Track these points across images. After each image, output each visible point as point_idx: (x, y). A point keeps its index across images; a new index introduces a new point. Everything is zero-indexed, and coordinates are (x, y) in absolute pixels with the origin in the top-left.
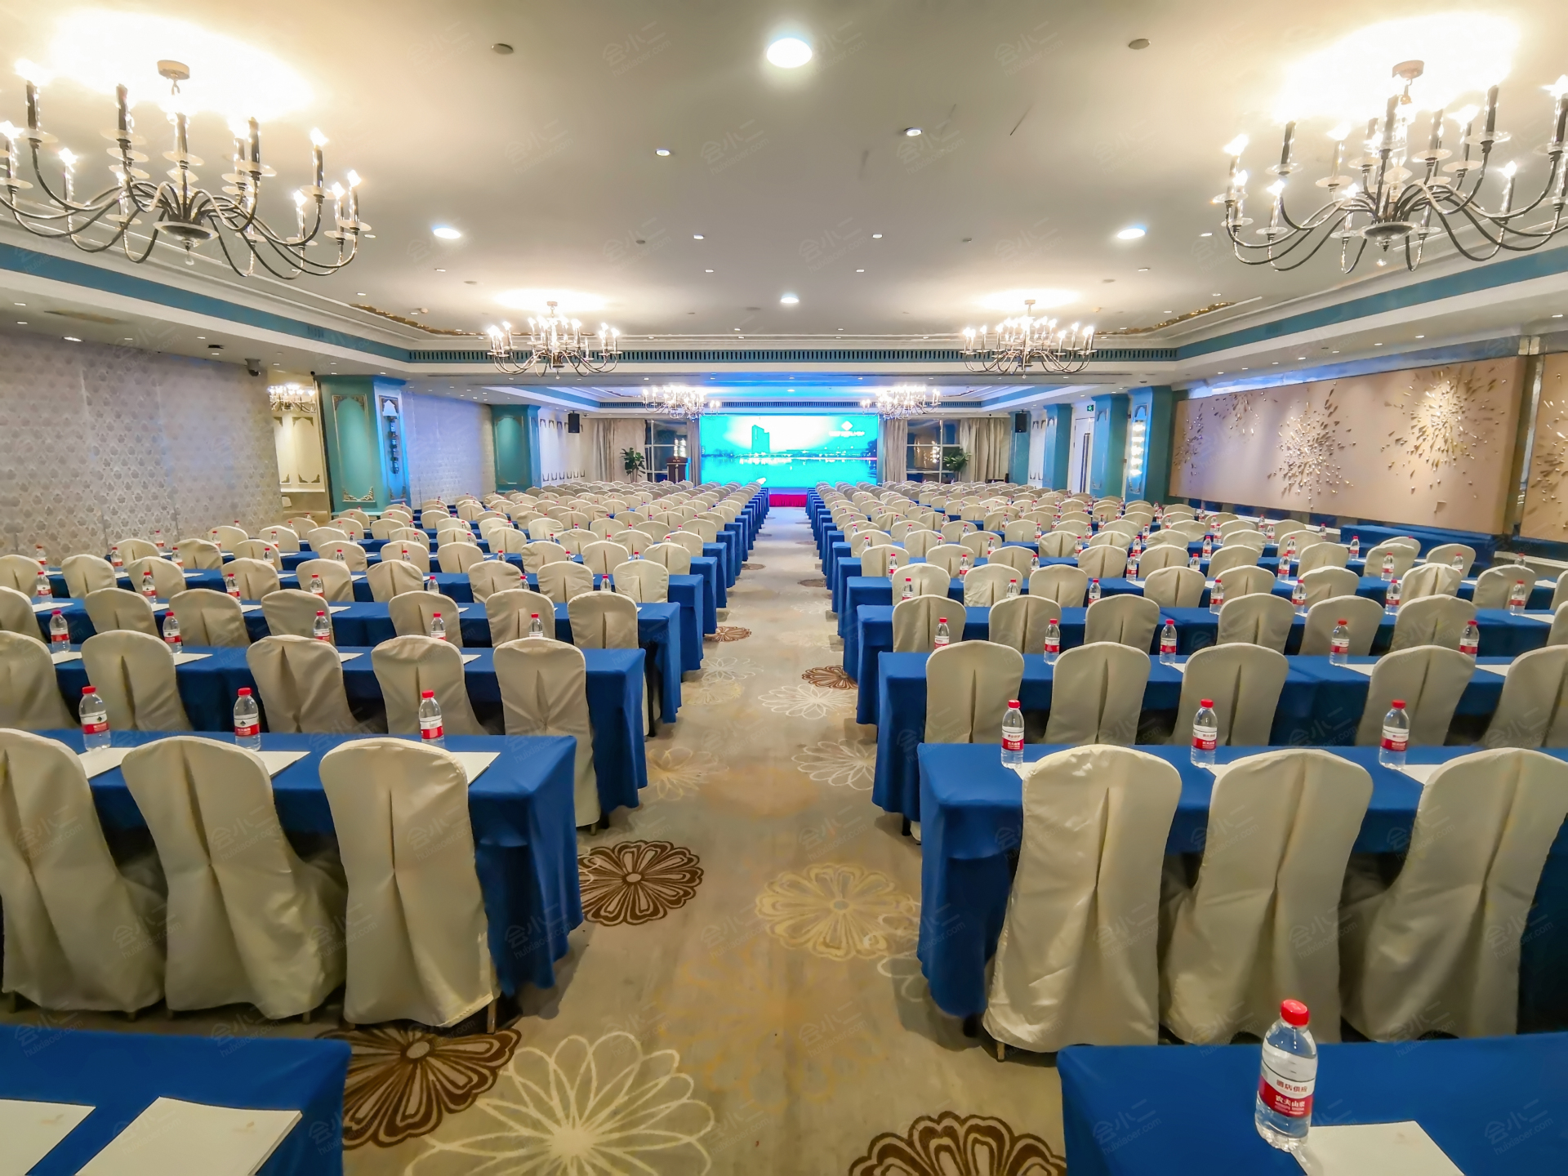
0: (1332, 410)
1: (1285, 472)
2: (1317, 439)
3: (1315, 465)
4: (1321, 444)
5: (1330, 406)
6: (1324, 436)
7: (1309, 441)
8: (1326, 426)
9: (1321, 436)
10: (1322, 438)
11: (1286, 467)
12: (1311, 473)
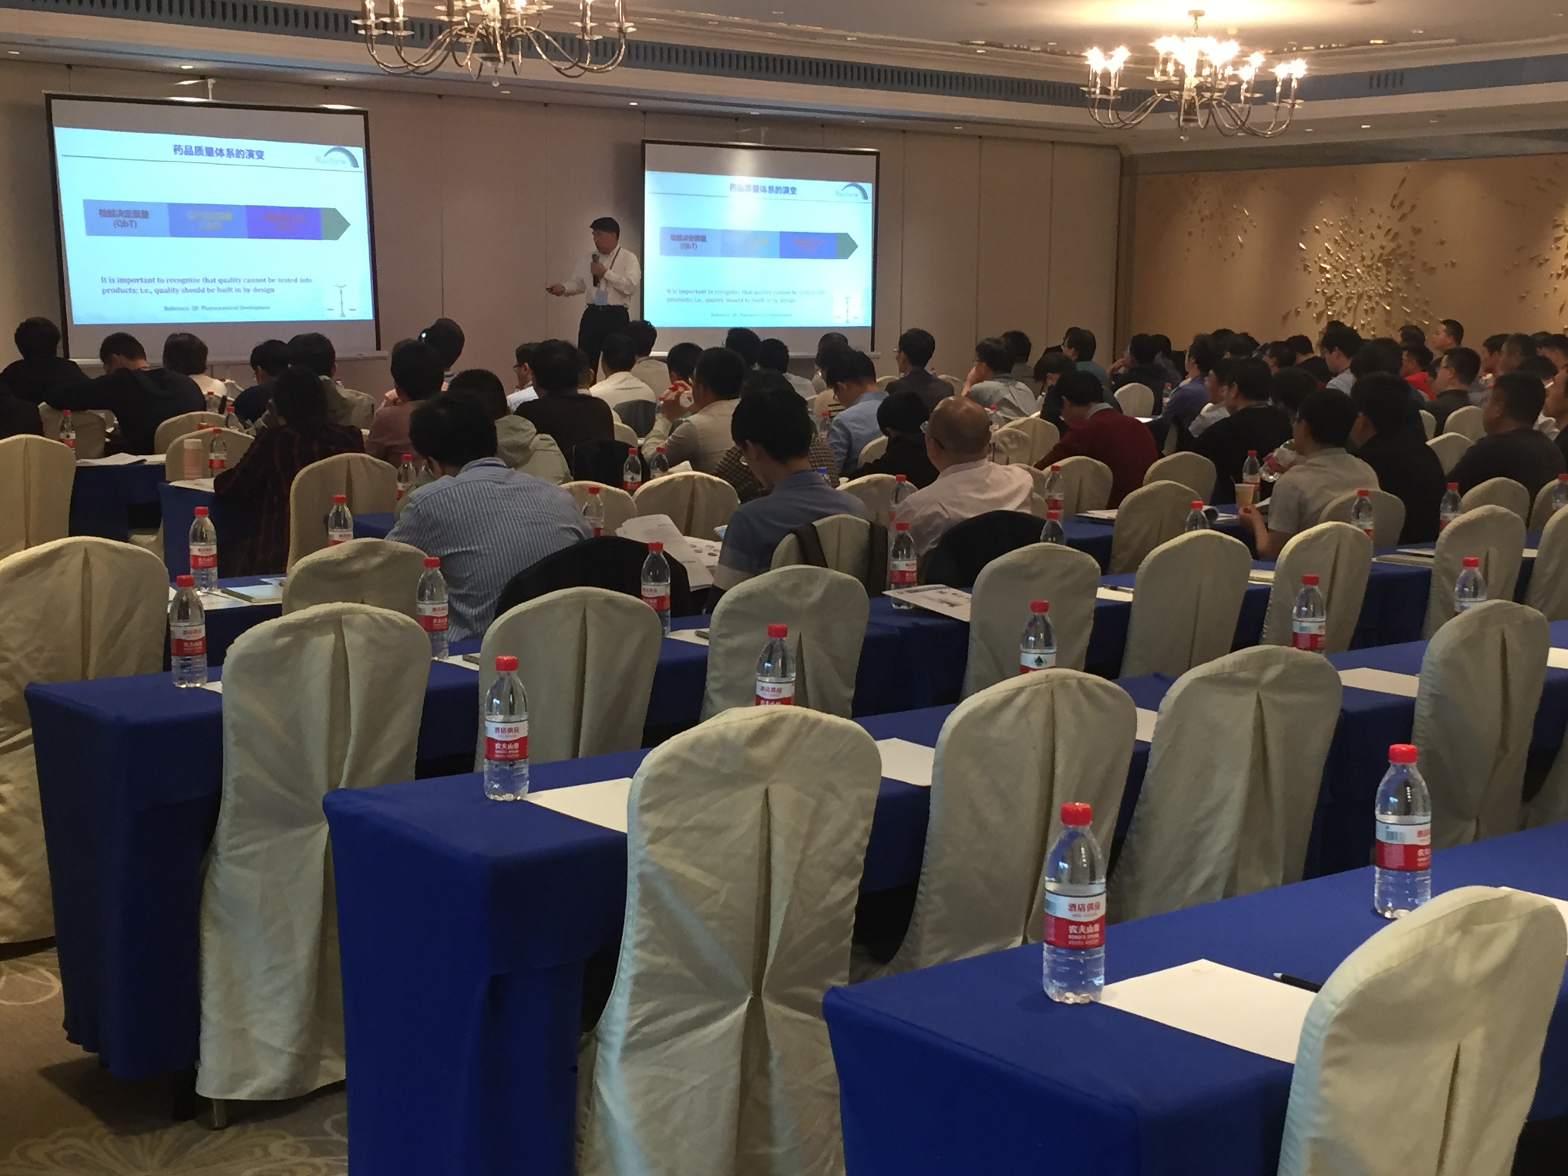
0: (1405, 209)
1: (1320, 309)
2: (1381, 255)
3: (1380, 295)
4: (1387, 263)
5: (1402, 203)
6: (1394, 250)
7: (1363, 258)
8: (1396, 235)
9: (1387, 251)
10: (1389, 254)
11: (1320, 300)
12: (1373, 309)
